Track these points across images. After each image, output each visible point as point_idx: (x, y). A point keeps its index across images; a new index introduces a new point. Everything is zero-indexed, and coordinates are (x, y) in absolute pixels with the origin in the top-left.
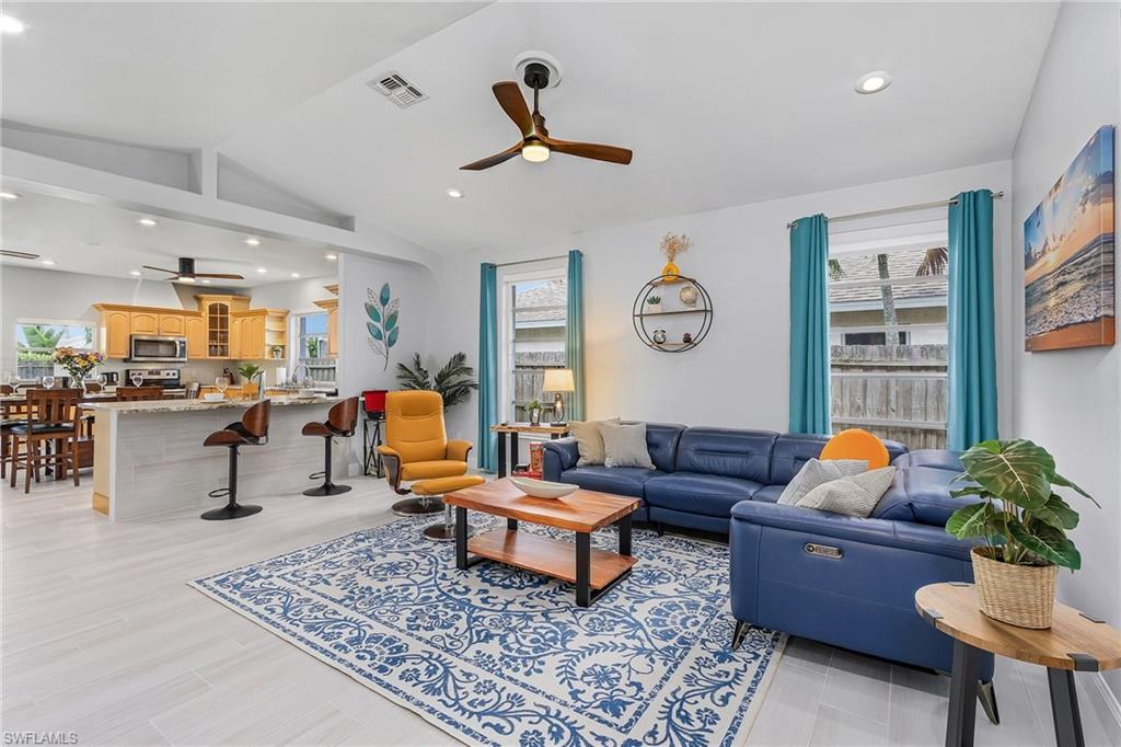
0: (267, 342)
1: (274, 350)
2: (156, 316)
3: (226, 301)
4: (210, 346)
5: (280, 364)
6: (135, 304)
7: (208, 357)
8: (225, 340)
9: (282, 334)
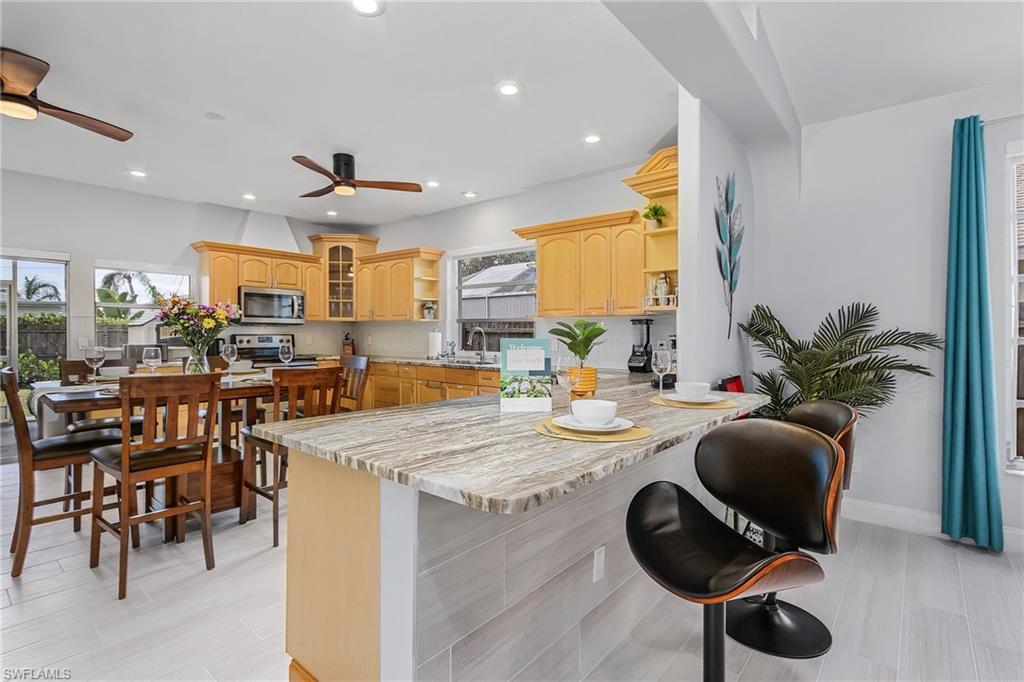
0: (416, 296)
1: (424, 306)
2: (267, 260)
3: (350, 241)
4: (330, 303)
5: (432, 327)
6: (245, 243)
7: (328, 318)
8: (349, 293)
9: (432, 285)
